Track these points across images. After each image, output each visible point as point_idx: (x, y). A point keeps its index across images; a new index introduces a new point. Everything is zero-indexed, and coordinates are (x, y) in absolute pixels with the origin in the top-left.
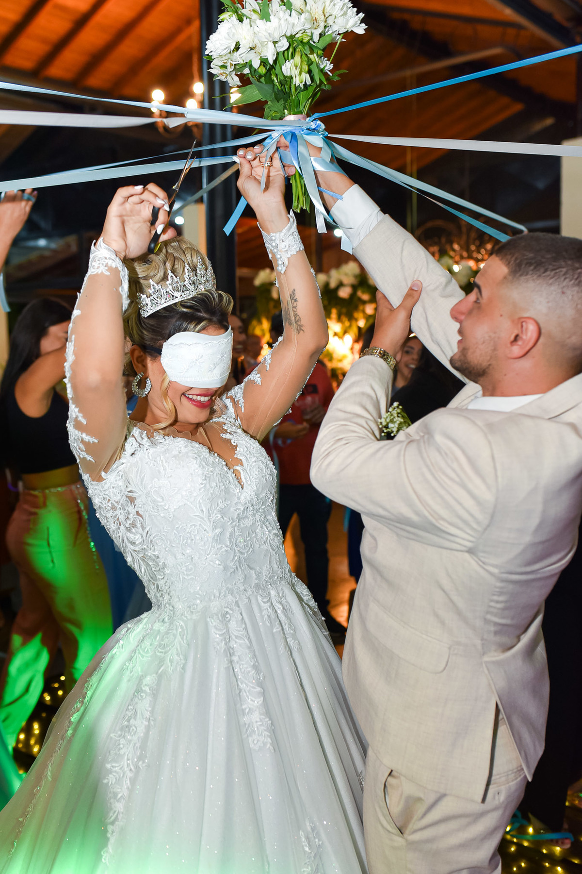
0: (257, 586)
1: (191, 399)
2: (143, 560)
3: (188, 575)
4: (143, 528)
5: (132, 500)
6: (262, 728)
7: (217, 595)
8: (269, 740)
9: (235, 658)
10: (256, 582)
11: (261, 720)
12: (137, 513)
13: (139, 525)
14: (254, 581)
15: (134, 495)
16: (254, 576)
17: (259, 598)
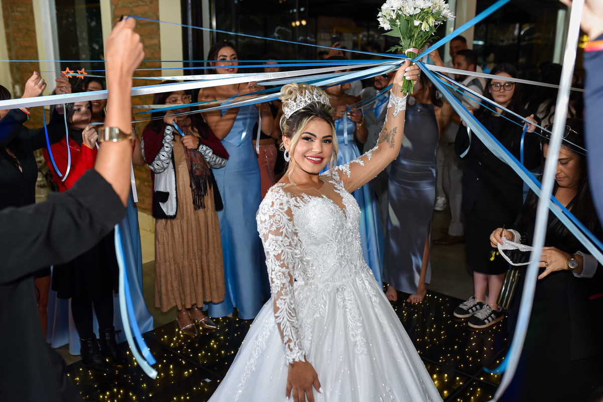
0: (356, 273)
1: (309, 159)
2: (301, 261)
3: (324, 270)
4: (301, 248)
5: (296, 234)
6: (362, 343)
7: (338, 279)
8: (365, 350)
9: (347, 310)
10: (355, 270)
11: (361, 340)
12: (299, 240)
13: (299, 245)
14: (354, 270)
15: (297, 231)
16: (354, 268)
17: (357, 279)
